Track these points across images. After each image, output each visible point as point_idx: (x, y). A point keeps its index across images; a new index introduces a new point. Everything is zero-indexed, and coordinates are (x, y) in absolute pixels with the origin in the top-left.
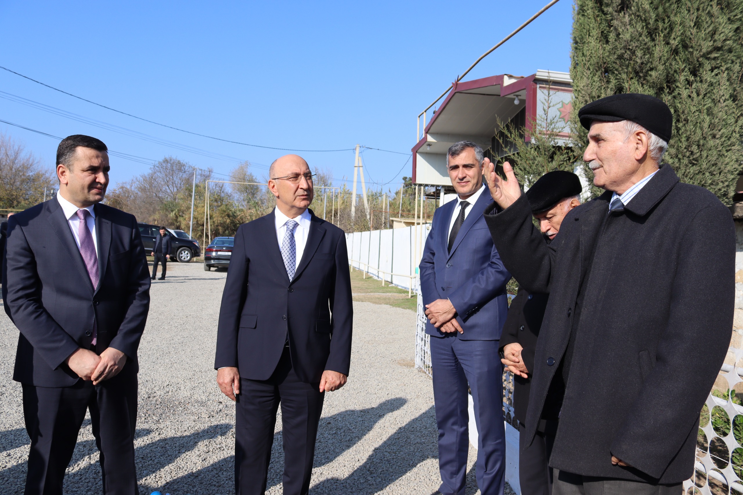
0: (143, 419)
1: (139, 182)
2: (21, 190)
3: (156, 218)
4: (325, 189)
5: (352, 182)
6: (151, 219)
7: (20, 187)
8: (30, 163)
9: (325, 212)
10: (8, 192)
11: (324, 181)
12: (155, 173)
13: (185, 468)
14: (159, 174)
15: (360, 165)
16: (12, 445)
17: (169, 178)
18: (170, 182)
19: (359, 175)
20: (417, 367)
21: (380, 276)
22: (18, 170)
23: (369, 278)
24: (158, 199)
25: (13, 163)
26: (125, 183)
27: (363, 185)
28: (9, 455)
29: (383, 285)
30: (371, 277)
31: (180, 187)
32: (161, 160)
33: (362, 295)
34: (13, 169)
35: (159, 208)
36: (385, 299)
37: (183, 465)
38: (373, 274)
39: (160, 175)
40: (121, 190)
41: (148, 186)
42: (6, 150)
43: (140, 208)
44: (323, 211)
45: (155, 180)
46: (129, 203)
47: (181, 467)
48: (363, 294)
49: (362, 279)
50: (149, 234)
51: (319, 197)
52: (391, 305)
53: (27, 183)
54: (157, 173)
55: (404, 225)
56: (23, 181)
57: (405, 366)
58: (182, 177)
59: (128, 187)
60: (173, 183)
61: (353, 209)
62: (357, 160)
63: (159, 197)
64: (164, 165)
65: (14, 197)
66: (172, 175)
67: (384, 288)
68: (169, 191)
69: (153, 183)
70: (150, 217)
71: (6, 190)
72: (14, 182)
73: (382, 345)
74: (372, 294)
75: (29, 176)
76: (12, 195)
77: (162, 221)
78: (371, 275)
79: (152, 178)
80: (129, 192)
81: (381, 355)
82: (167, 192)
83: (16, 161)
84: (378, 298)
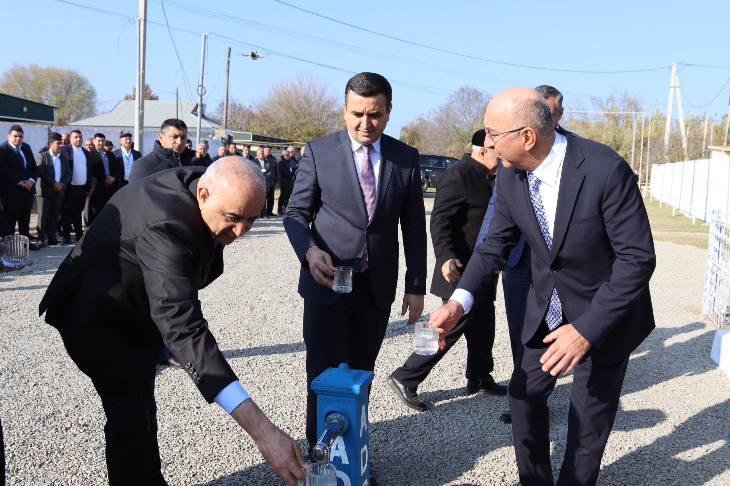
0: (408, 339)
1: (436, 113)
2: (327, 125)
3: (452, 150)
4: (636, 115)
5: (667, 105)
6: (448, 150)
7: (326, 122)
8: (335, 99)
9: (634, 140)
10: (316, 127)
11: (635, 106)
12: (451, 103)
13: (436, 385)
14: (455, 104)
15: (677, 85)
16: (298, 349)
17: (466, 108)
18: (467, 113)
19: (675, 97)
20: (705, 314)
21: (691, 214)
22: (324, 107)
23: (679, 215)
24: (455, 130)
25: (321, 99)
26: (423, 115)
27: (680, 109)
28: (295, 356)
29: (694, 223)
30: (682, 215)
31: (477, 117)
32: (457, 90)
33: (663, 234)
34: (320, 105)
35: (455, 139)
36: (691, 239)
37: (435, 382)
38: (684, 211)
39: (457, 105)
40: (418, 122)
41: (444, 117)
42: (314, 88)
43: (437, 140)
44: (632, 140)
45: (451, 110)
46: (426, 135)
47: (432, 383)
48: (667, 233)
49: (671, 217)
50: (442, 166)
51: (629, 124)
52: (696, 246)
53: (333, 118)
54: (454, 103)
55: (725, 154)
56: (328, 117)
57: (692, 312)
58: (479, 106)
59: (426, 118)
60: (470, 113)
61: (667, 137)
62: (674, 80)
63: (455, 128)
64: (461, 94)
65: (321, 132)
66: (469, 104)
67: (693, 226)
68: (465, 121)
69: (450, 114)
70: (446, 148)
71: (314, 126)
72: (321, 118)
73: (672, 288)
74: (677, 233)
75: (334, 111)
76: (320, 130)
77: (459, 152)
78: (683, 212)
79: (449, 108)
80: (426, 124)
81: (667, 299)
82: (463, 122)
83: (323, 98)
84: (683, 238)
